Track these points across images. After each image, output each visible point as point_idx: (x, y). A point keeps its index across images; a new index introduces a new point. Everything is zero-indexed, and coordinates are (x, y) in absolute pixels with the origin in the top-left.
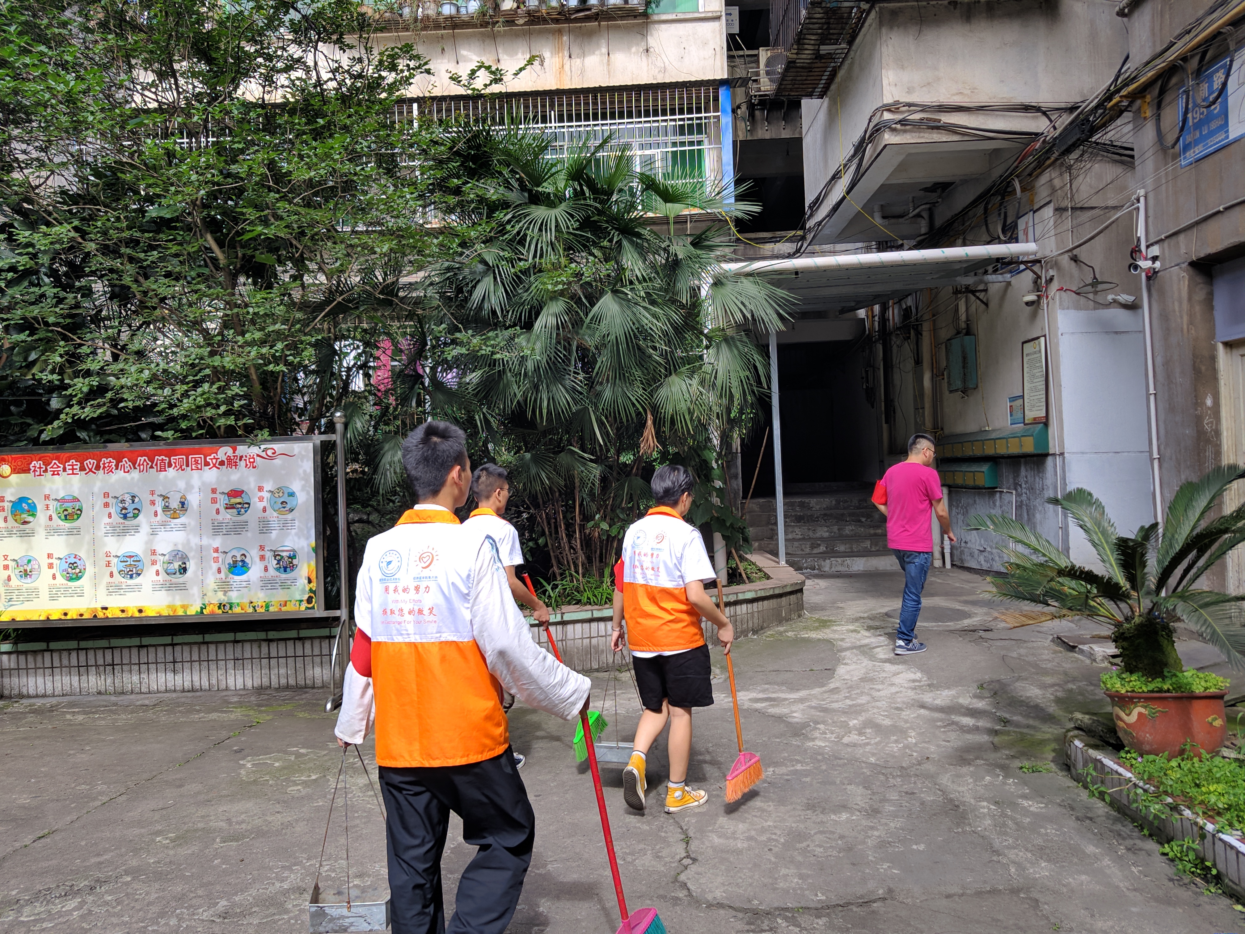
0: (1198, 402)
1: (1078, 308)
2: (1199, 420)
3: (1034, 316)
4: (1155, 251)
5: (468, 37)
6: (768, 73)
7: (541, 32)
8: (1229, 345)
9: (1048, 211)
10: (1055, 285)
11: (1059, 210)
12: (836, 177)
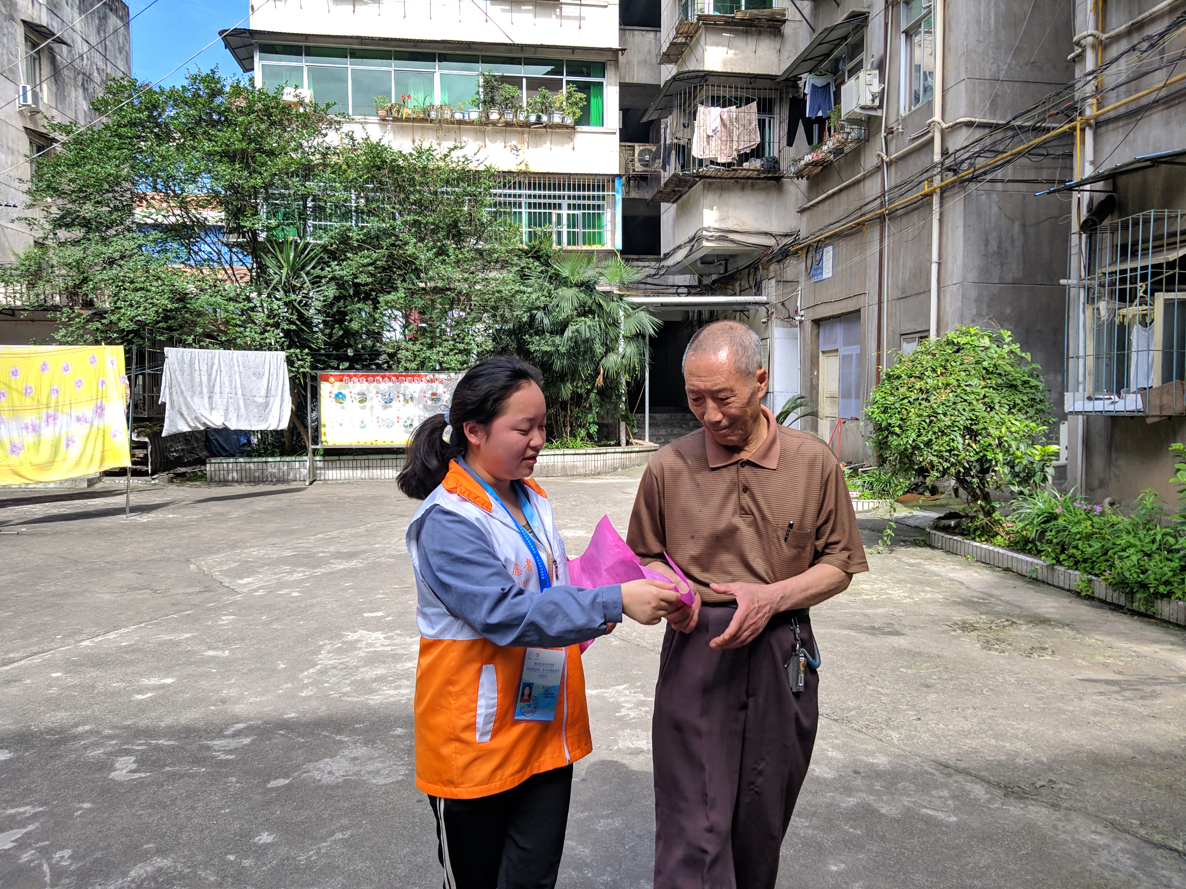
0: (812, 373)
1: (783, 327)
2: (812, 380)
3: (767, 327)
4: (802, 313)
5: (467, 130)
6: (640, 160)
7: (511, 131)
8: (823, 352)
9: (773, 281)
10: (774, 316)
11: (778, 282)
12: (679, 247)
